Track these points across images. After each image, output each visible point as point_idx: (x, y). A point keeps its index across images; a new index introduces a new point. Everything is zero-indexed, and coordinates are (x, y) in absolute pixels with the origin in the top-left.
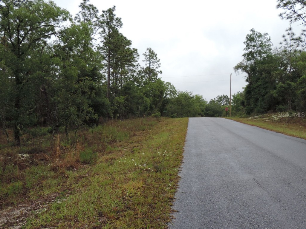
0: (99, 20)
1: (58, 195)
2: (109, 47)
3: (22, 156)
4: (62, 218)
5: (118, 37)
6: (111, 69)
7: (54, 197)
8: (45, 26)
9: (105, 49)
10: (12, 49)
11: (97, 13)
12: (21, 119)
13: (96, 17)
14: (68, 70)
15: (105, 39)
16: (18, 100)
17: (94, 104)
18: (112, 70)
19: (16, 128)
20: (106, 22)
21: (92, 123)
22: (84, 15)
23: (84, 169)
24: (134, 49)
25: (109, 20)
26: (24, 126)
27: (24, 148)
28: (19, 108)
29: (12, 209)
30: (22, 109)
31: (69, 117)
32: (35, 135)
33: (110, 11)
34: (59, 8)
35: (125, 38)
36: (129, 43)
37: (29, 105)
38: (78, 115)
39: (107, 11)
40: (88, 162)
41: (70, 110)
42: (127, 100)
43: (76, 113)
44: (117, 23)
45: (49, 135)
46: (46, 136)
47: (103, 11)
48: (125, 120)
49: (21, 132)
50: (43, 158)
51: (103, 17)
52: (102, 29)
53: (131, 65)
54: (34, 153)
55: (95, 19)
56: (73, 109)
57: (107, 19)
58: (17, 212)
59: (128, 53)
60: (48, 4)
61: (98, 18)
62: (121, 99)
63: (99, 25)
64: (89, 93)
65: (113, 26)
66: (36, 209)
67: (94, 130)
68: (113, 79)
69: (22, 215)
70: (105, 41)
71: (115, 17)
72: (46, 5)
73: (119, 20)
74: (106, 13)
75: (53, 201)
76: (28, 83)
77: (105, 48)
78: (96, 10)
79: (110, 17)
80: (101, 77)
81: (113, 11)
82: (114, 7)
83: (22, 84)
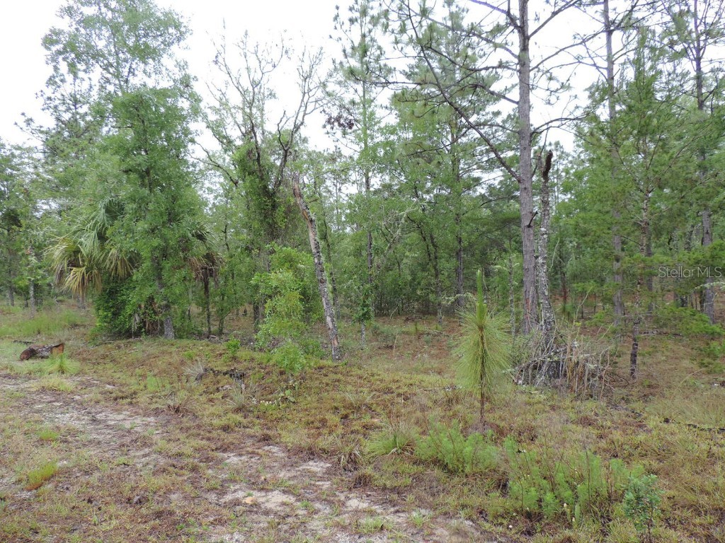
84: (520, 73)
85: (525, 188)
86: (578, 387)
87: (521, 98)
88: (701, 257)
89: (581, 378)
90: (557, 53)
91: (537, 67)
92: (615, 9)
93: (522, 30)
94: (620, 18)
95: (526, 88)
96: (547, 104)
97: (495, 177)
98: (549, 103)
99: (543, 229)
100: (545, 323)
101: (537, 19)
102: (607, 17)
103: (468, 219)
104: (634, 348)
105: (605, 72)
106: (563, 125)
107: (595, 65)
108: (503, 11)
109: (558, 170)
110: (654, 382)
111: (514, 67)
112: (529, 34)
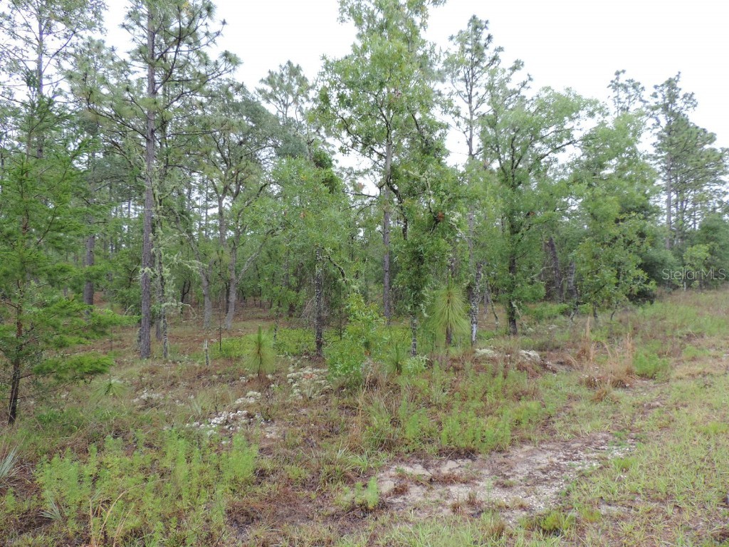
0: (647, 104)
1: (611, 438)
2: (670, 153)
3: (526, 354)
4: (640, 491)
5: (690, 130)
6: (672, 194)
7: (603, 441)
8: (556, 132)
9: (659, 158)
10: (503, 177)
11: (643, 93)
12: (519, 292)
13: (641, 100)
14: (601, 204)
15: (661, 137)
16: (514, 261)
17: (644, 262)
18: (674, 196)
19: (511, 305)
20: (660, 106)
21: (642, 297)
22: (617, 101)
23: (646, 389)
24: (722, 149)
25: (667, 101)
26: (522, 302)
27: (527, 340)
28: (515, 273)
29: (531, 451)
30: (519, 274)
31: (601, 288)
32: (539, 318)
33: (671, 84)
34: (579, 97)
35: (704, 130)
36: (712, 138)
37: (531, 267)
38: (617, 284)
39: (663, 85)
40: (650, 375)
41: (604, 276)
42: (712, 252)
43: (614, 280)
44: (685, 103)
45: (563, 318)
46: (557, 320)
47: (656, 87)
48: (705, 291)
49: (518, 311)
50: (563, 361)
51: (656, 97)
52: (653, 121)
53: (717, 182)
54: (545, 350)
55: (639, 104)
56: (608, 274)
57: (664, 100)
58: (543, 459)
59: (713, 158)
60: (564, 93)
61: (645, 102)
62: (701, 251)
63: (647, 115)
64: (638, 243)
65: (676, 111)
66: (576, 460)
67: (647, 311)
68: (678, 213)
69: (553, 466)
70: (659, 142)
71: (681, 94)
72: (559, 97)
73: (689, 98)
74: (661, 88)
75: (604, 449)
76: (530, 231)
77: (659, 155)
78: (640, 86)
79: (670, 95)
80: (658, 211)
81: (676, 82)
82: (679, 73)
83: (520, 234)
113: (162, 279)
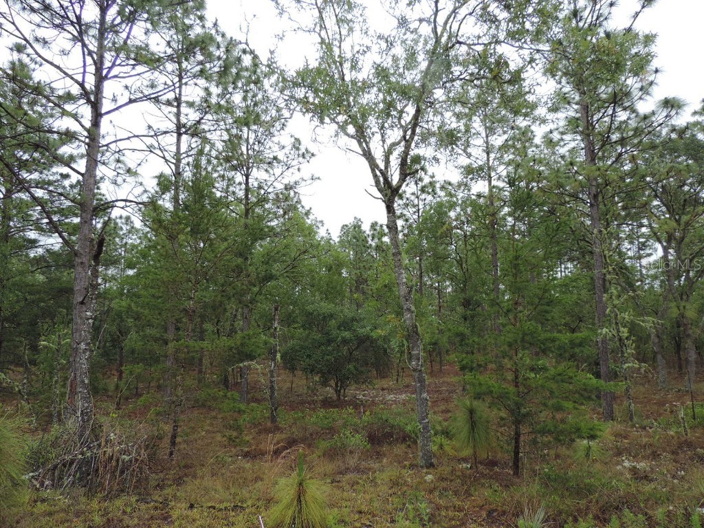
84: (89, 146)
85: (82, 263)
86: (109, 484)
87: (87, 171)
88: (233, 345)
89: (113, 473)
90: (128, 138)
91: (107, 145)
92: (187, 115)
93: (96, 106)
94: (189, 123)
95: (92, 163)
96: (113, 183)
97: (54, 242)
98: (115, 183)
99: (88, 313)
100: (82, 414)
101: (114, 100)
102: (178, 120)
103: (14, 285)
104: (174, 430)
105: (173, 167)
106: (127, 206)
107: (164, 158)
108: (77, 82)
109: (126, 243)
110: (189, 462)
111: (83, 139)
112: (103, 112)
113: (620, 339)
